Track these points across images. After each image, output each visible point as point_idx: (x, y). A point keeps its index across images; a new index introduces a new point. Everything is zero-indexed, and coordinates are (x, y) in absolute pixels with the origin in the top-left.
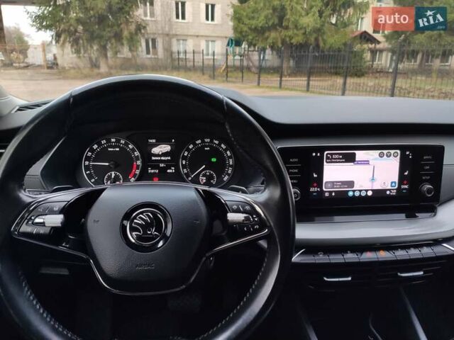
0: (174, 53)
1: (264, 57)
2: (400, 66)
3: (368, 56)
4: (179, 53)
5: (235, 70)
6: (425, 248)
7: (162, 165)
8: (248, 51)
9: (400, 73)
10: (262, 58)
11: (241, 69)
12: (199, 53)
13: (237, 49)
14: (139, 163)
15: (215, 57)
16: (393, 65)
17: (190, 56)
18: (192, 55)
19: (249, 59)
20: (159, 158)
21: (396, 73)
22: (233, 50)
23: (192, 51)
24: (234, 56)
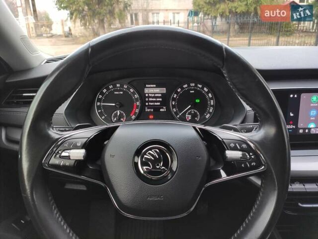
1: (215, 23)
4: (153, 22)
12: (168, 22)
14: (138, 103)
15: (180, 25)
18: (163, 24)
19: (204, 25)
22: (193, 19)
23: (163, 21)
24: (193, 23)
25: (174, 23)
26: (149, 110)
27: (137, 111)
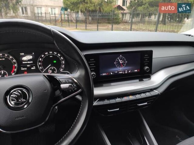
0: (36, 14)
1: (78, 16)
2: (133, 20)
3: (121, 16)
4: (38, 14)
5: (65, 22)
6: (147, 93)
7: (28, 66)
8: (71, 13)
9: (133, 23)
10: (77, 16)
11: (68, 21)
12: (48, 13)
13: (66, 12)
14: (16, 65)
15: (56, 16)
16: (131, 19)
17: (44, 15)
18: (45, 14)
19: (71, 16)
20: (27, 62)
21: (132, 23)
22: (64, 13)
23: (44, 13)
24: (65, 15)
25: (52, 14)
26: (24, 69)
27: (15, 70)
